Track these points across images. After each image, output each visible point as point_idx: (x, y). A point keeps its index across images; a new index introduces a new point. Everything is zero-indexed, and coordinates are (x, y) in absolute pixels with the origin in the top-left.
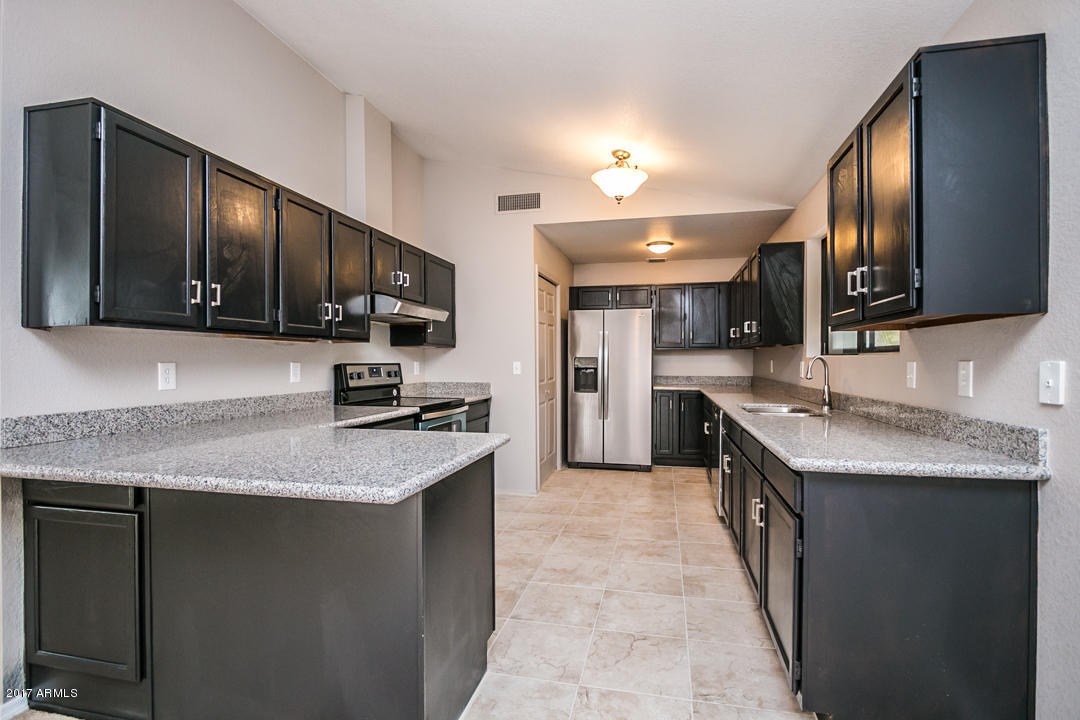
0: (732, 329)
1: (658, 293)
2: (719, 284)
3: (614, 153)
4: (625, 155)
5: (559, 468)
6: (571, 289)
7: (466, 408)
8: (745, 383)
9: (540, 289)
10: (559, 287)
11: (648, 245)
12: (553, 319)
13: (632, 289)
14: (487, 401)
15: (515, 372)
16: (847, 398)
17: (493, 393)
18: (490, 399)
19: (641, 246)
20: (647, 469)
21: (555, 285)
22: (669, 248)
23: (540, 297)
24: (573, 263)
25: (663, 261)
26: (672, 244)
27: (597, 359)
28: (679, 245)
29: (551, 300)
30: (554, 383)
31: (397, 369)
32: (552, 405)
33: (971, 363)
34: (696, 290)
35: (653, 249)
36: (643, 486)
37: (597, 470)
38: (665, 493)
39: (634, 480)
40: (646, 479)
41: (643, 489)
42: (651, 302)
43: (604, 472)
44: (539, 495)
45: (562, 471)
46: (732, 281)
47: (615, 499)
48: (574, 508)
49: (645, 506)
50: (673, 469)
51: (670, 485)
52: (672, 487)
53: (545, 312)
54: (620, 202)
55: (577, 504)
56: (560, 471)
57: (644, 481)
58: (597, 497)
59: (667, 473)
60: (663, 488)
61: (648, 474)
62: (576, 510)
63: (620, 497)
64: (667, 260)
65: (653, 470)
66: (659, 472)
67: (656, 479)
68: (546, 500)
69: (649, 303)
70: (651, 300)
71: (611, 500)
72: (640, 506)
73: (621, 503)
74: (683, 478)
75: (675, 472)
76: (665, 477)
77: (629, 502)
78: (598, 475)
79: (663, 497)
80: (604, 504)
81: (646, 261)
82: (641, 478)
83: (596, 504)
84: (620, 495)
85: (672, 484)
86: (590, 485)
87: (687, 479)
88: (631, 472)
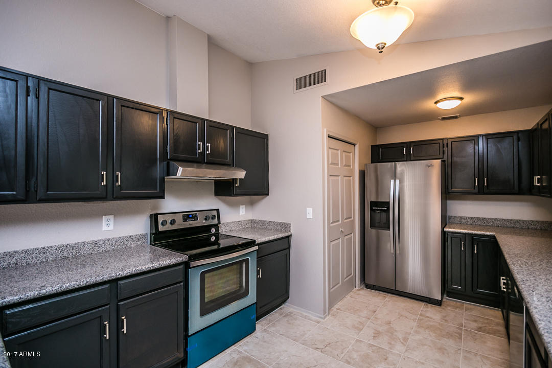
0: (536, 178)
1: (450, 145)
2: (517, 132)
5: (357, 288)
6: (373, 146)
7: (256, 248)
9: (328, 147)
10: (357, 146)
11: (436, 103)
12: (353, 171)
13: (425, 143)
14: (289, 237)
15: (308, 216)
17: (293, 231)
18: (291, 235)
19: (429, 105)
20: (437, 303)
21: (354, 145)
22: (458, 102)
23: (331, 155)
24: (375, 127)
25: (456, 117)
26: (461, 99)
27: (388, 203)
28: (469, 99)
29: (347, 157)
30: (353, 222)
31: (215, 213)
32: (349, 239)
34: (490, 141)
36: (428, 328)
37: (390, 295)
38: (450, 343)
39: (421, 315)
40: (434, 317)
41: (427, 331)
42: (443, 153)
43: (395, 298)
44: (325, 320)
45: (360, 290)
46: (535, 128)
47: (393, 343)
48: (348, 347)
49: (423, 364)
50: (465, 305)
51: (459, 331)
52: (461, 334)
53: (340, 166)
54: (382, 50)
55: (353, 342)
56: (358, 290)
57: (431, 318)
58: (377, 334)
59: (458, 311)
60: (449, 335)
61: (437, 307)
62: (348, 352)
63: (400, 339)
64: (460, 116)
65: (443, 303)
66: (449, 308)
67: (444, 318)
68: (329, 327)
69: (441, 154)
70: (443, 151)
71: (388, 343)
72: (416, 362)
73: (397, 352)
74: (475, 321)
75: (467, 310)
76: (455, 316)
77: (406, 351)
78: (389, 301)
79: (446, 350)
80: (380, 348)
81: (439, 119)
82: (428, 314)
83: (371, 346)
84: (400, 337)
85: (461, 329)
86: (376, 315)
87: (480, 325)
88: (420, 302)
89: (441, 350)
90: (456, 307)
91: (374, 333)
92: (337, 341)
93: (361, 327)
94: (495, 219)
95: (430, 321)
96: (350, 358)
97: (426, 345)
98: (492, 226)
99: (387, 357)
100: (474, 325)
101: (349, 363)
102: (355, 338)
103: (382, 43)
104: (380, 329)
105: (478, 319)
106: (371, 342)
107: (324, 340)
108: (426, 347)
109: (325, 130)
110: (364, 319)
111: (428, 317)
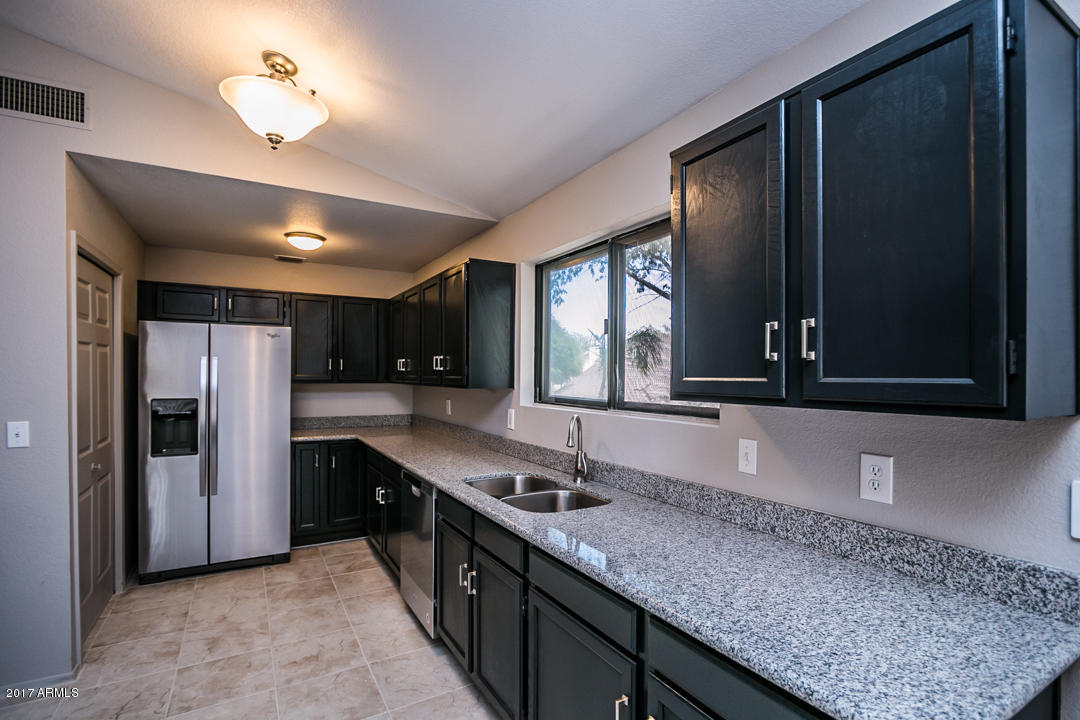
1: (293, 304)
2: (378, 301)
3: (267, 56)
4: (289, 67)
5: (120, 590)
6: (140, 283)
8: (405, 422)
9: (79, 280)
10: (119, 282)
11: (287, 235)
12: (109, 335)
13: (255, 295)
16: (612, 469)
19: (276, 235)
20: (284, 559)
21: (112, 275)
22: (318, 244)
23: (81, 295)
24: (147, 243)
25: (299, 261)
26: (323, 239)
27: (196, 401)
28: (334, 242)
29: (102, 301)
30: (109, 449)
32: (105, 489)
33: (892, 458)
35: (294, 241)
36: (287, 596)
37: (198, 578)
38: (324, 601)
39: (268, 585)
40: (287, 579)
41: (289, 601)
42: (284, 316)
43: (211, 579)
44: (79, 677)
45: (127, 594)
46: (398, 299)
47: (247, 640)
48: (170, 690)
49: (304, 641)
50: (320, 549)
51: (327, 582)
52: (331, 585)
53: (90, 320)
54: (277, 146)
55: (174, 677)
56: (123, 596)
57: (285, 583)
58: (212, 644)
59: (315, 559)
60: (320, 592)
61: (286, 566)
62: (174, 696)
63: (255, 631)
64: (306, 261)
65: (293, 558)
66: (302, 560)
67: (302, 575)
68: (99, 685)
69: (281, 317)
70: (284, 313)
71: (241, 644)
72: (295, 644)
73: (261, 648)
74: (341, 562)
75: (324, 553)
76: (315, 567)
77: (273, 639)
78: (203, 588)
79: (324, 610)
80: (229, 659)
81: (274, 258)
82: (278, 579)
83: (213, 663)
84: (255, 628)
85: (329, 579)
86: (191, 617)
87: (348, 565)
88: (257, 569)
89: (318, 613)
90: (310, 556)
91: (207, 644)
92: (137, 694)
93: (174, 648)
94: (348, 417)
95: (285, 587)
96: (186, 701)
97: (296, 618)
98: (342, 428)
99: (250, 663)
100: (341, 567)
101: (188, 709)
102: (174, 671)
103: (277, 136)
104: (214, 634)
105: (341, 559)
106: (209, 659)
107: (105, 710)
108: (297, 621)
109: (73, 233)
110: (172, 634)
111: (279, 583)
